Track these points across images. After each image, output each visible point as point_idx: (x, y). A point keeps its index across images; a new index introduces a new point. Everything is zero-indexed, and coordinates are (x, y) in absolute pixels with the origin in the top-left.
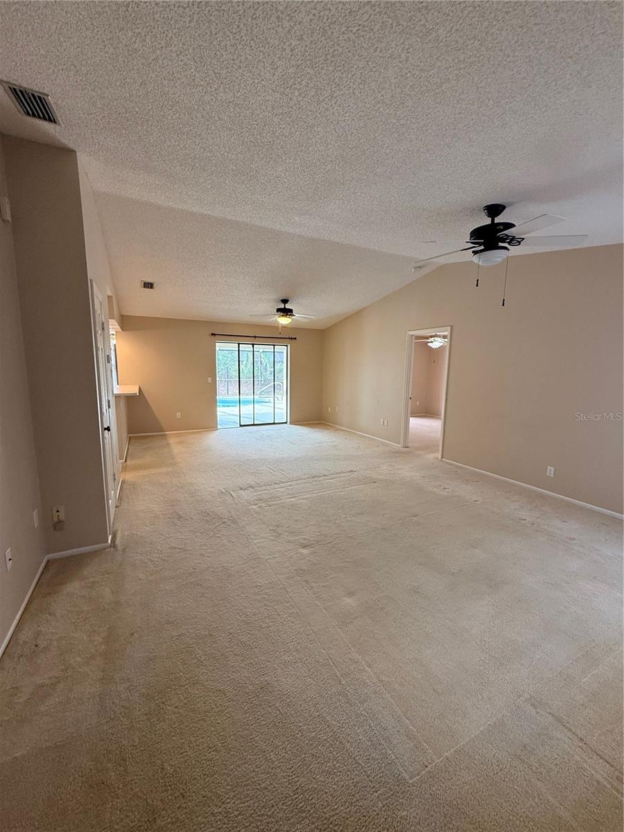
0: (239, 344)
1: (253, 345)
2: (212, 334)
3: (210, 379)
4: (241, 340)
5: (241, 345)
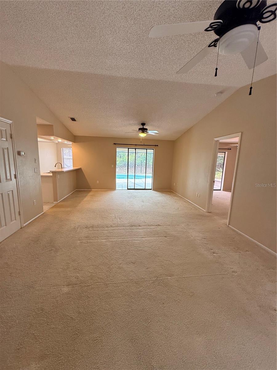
1: (135, 149)
2: (114, 144)
3: (113, 166)
5: (129, 149)
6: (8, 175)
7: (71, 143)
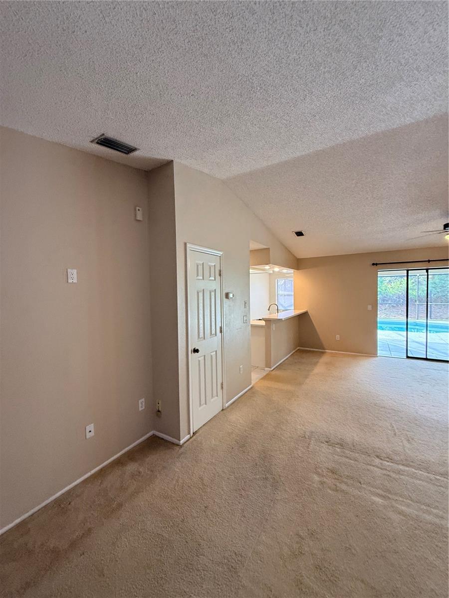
0: (408, 271)
1: (427, 270)
2: (373, 264)
3: (370, 307)
4: (409, 266)
5: (409, 271)
6: (213, 328)
7: (292, 271)
